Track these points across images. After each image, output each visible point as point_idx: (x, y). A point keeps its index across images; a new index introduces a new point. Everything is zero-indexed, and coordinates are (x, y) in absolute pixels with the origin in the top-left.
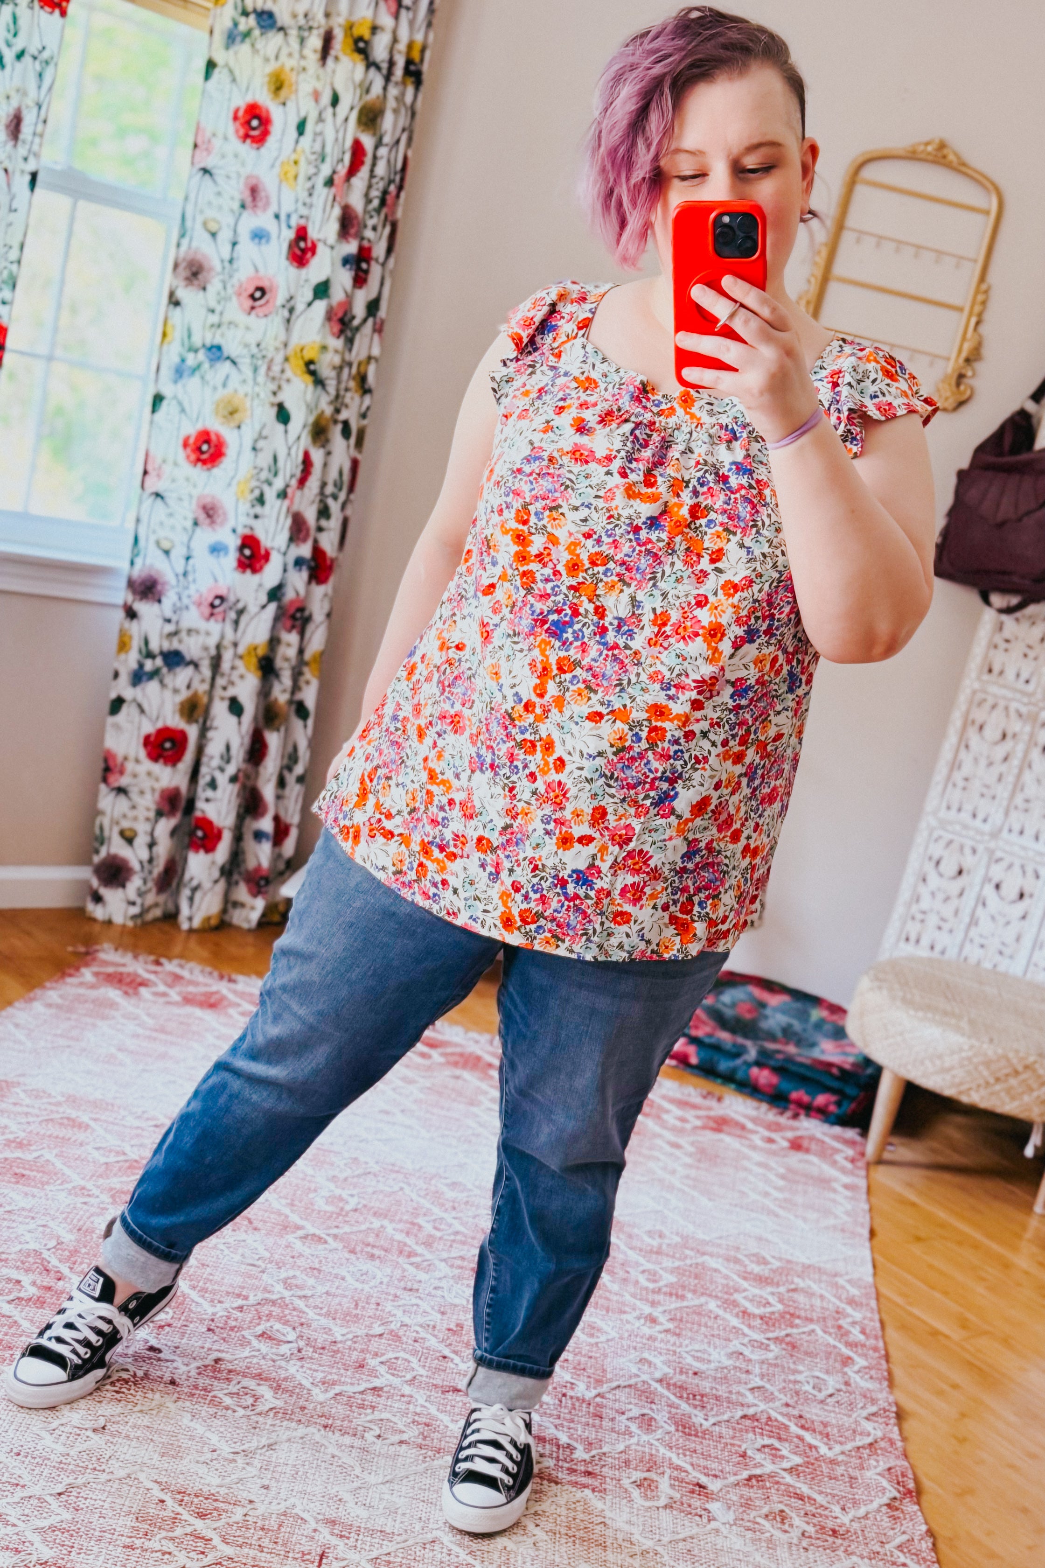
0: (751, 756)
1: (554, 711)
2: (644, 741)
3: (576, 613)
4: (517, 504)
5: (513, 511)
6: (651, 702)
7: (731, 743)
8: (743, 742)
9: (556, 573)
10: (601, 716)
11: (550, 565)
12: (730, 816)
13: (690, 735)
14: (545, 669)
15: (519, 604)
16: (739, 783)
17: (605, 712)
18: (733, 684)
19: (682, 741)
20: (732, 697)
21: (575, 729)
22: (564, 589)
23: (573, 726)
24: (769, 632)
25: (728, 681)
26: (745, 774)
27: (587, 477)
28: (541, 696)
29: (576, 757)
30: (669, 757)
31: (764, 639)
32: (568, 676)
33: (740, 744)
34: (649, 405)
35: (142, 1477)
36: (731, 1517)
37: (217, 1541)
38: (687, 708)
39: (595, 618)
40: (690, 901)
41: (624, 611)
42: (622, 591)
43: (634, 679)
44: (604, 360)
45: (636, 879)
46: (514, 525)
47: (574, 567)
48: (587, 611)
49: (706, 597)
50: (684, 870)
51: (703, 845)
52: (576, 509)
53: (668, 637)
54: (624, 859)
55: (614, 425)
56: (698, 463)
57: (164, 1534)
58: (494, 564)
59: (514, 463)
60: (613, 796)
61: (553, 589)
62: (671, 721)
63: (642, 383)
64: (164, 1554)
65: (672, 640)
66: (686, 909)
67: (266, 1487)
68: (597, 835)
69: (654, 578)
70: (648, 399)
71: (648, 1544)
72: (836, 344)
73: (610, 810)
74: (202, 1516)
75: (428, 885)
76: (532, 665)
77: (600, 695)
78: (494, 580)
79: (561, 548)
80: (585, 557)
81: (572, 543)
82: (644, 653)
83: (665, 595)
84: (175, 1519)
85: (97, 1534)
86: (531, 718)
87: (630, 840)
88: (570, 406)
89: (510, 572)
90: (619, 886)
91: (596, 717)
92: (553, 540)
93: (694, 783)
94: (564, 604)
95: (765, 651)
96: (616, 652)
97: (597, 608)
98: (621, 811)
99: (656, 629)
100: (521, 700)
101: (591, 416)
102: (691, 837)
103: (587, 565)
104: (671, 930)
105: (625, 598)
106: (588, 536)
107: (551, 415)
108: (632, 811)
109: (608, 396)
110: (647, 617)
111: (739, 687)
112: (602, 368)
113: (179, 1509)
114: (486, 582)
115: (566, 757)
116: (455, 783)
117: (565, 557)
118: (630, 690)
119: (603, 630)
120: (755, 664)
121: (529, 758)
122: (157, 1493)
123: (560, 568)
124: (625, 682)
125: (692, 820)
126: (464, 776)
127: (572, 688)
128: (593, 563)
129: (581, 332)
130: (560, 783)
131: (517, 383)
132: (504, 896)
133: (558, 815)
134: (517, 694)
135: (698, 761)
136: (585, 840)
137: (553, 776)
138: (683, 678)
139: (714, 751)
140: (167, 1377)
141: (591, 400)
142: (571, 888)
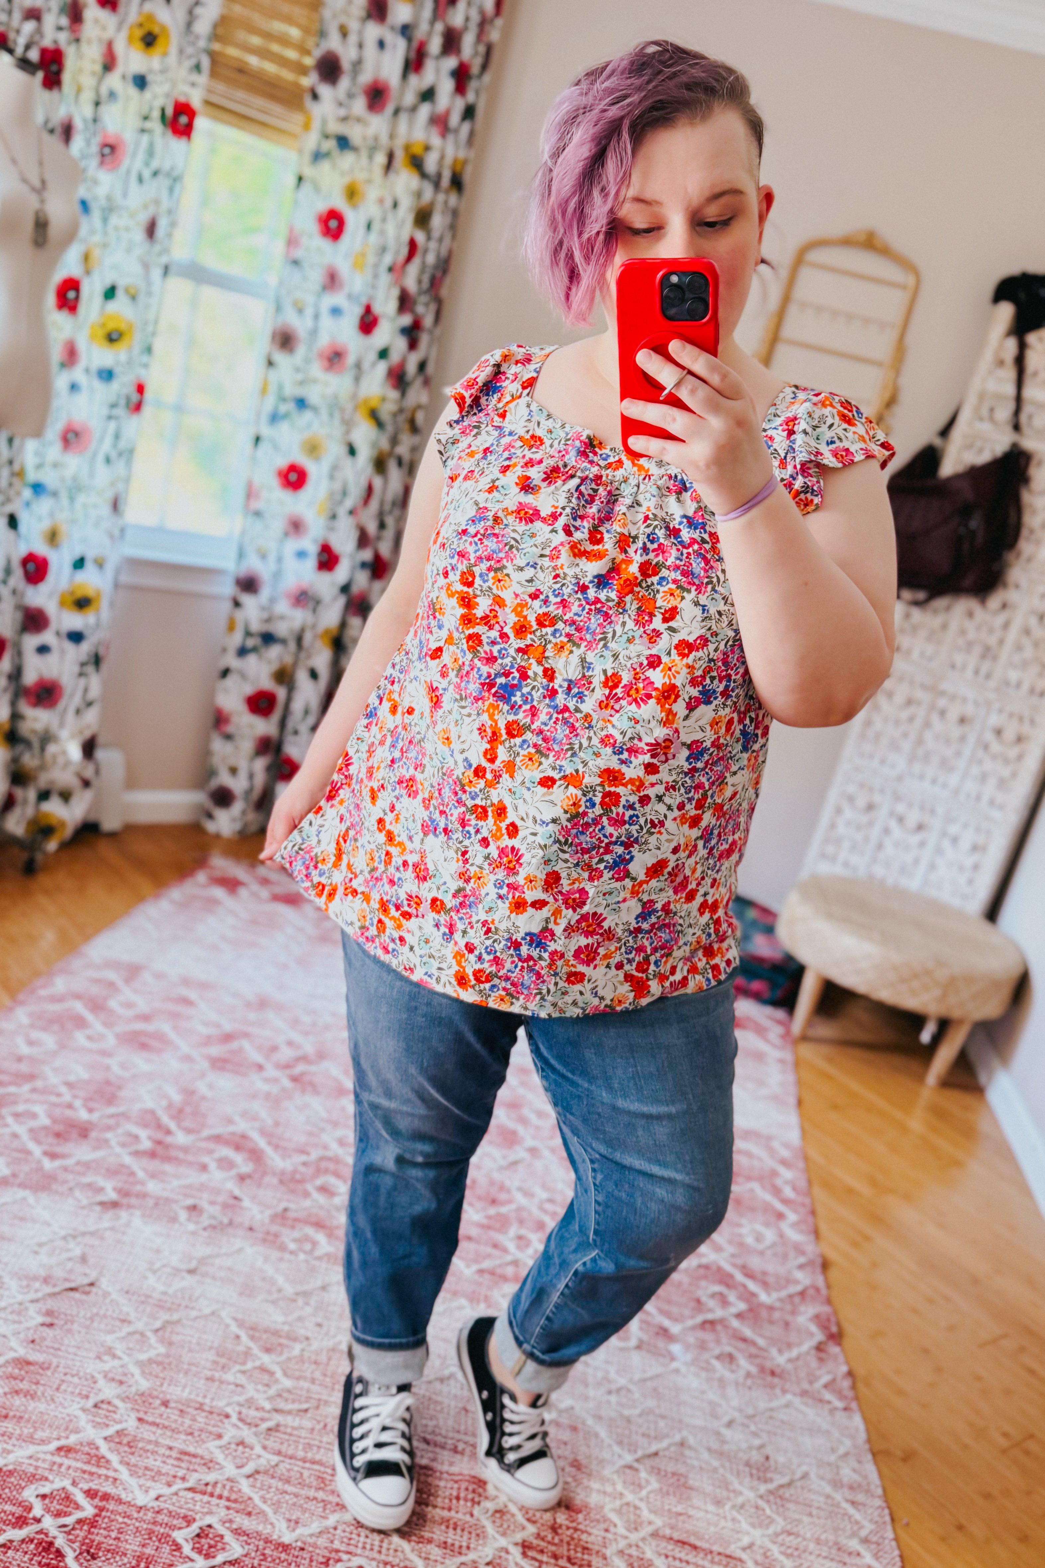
0: (708, 818)
1: (505, 776)
2: (598, 807)
3: (524, 676)
4: (462, 567)
5: (458, 573)
6: (603, 767)
7: (688, 807)
8: (700, 805)
9: (504, 636)
10: (553, 781)
11: (497, 627)
12: (686, 878)
13: (645, 800)
14: (494, 733)
15: (467, 668)
16: (695, 846)
17: (557, 777)
18: (689, 747)
19: (637, 806)
20: (688, 759)
21: (527, 795)
22: (512, 652)
23: (525, 791)
24: (725, 694)
25: (684, 744)
26: (701, 837)
27: (533, 535)
28: (492, 760)
29: (529, 823)
30: (624, 823)
31: (720, 700)
32: (518, 741)
33: (696, 808)
34: (596, 459)
35: (224, 1314)
36: (689, 1357)
37: (279, 1374)
38: (641, 772)
39: (545, 681)
40: (647, 961)
41: (574, 673)
42: (571, 652)
43: (585, 743)
44: (549, 416)
45: (590, 941)
46: (459, 587)
47: (521, 630)
48: (536, 674)
49: (659, 658)
50: (638, 930)
51: (659, 906)
52: (521, 569)
53: (619, 699)
54: (578, 922)
55: (560, 482)
56: (647, 518)
57: (238, 1367)
58: (440, 627)
59: (459, 524)
60: (566, 861)
61: (499, 652)
62: (625, 785)
63: (589, 437)
64: (237, 1385)
65: (624, 703)
66: (642, 967)
67: (319, 1325)
68: (551, 900)
69: (605, 638)
70: (595, 454)
71: (622, 1381)
72: (789, 391)
73: (563, 875)
74: (268, 1350)
75: (388, 941)
76: (481, 730)
77: (551, 759)
78: (441, 644)
79: (508, 610)
80: (532, 618)
81: (519, 605)
82: (595, 716)
83: (616, 656)
84: (247, 1353)
85: (186, 1367)
86: (482, 783)
87: (584, 903)
88: (515, 465)
89: (456, 635)
90: (573, 948)
91: (547, 782)
92: (499, 602)
93: (651, 846)
94: (512, 667)
95: (722, 713)
96: (566, 715)
97: (546, 671)
98: (575, 875)
99: (607, 692)
100: (470, 766)
101: (536, 474)
102: (645, 898)
103: (535, 627)
104: (627, 987)
105: (574, 659)
106: (534, 596)
107: (496, 473)
108: (586, 875)
109: (552, 452)
110: (598, 679)
111: (695, 749)
112: (546, 424)
113: (251, 1344)
114: (433, 646)
115: (519, 823)
116: (409, 845)
117: (512, 619)
118: (582, 754)
119: (553, 693)
120: (712, 726)
121: (481, 823)
122: (234, 1329)
123: (507, 630)
124: (576, 747)
125: (647, 882)
126: (417, 839)
127: (522, 752)
128: (541, 624)
129: (526, 391)
130: (513, 848)
131: (463, 445)
132: (459, 956)
133: (511, 880)
134: (466, 760)
135: (653, 825)
136: (539, 904)
137: (506, 842)
138: (636, 741)
139: (671, 815)
140: (247, 1224)
141: (537, 457)
142: (524, 950)
